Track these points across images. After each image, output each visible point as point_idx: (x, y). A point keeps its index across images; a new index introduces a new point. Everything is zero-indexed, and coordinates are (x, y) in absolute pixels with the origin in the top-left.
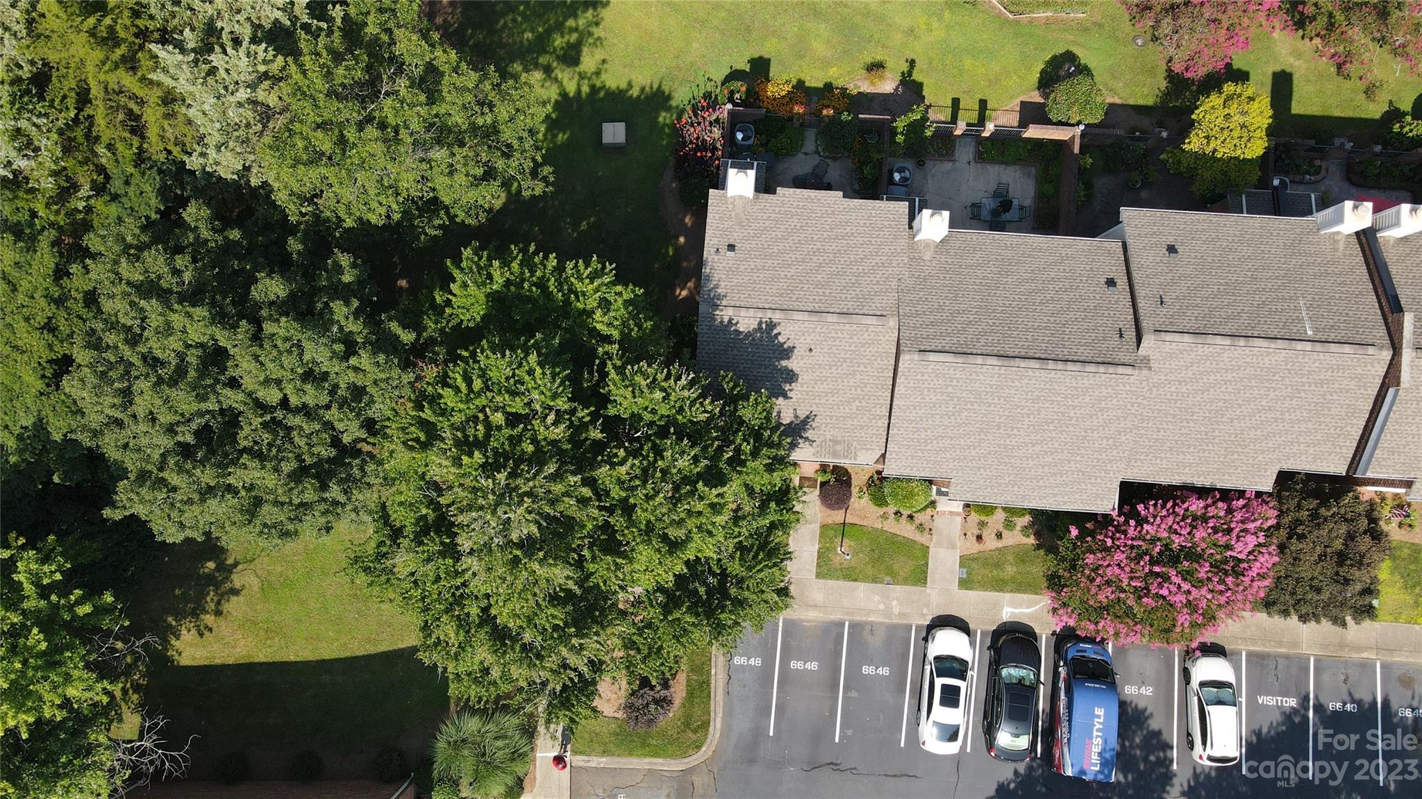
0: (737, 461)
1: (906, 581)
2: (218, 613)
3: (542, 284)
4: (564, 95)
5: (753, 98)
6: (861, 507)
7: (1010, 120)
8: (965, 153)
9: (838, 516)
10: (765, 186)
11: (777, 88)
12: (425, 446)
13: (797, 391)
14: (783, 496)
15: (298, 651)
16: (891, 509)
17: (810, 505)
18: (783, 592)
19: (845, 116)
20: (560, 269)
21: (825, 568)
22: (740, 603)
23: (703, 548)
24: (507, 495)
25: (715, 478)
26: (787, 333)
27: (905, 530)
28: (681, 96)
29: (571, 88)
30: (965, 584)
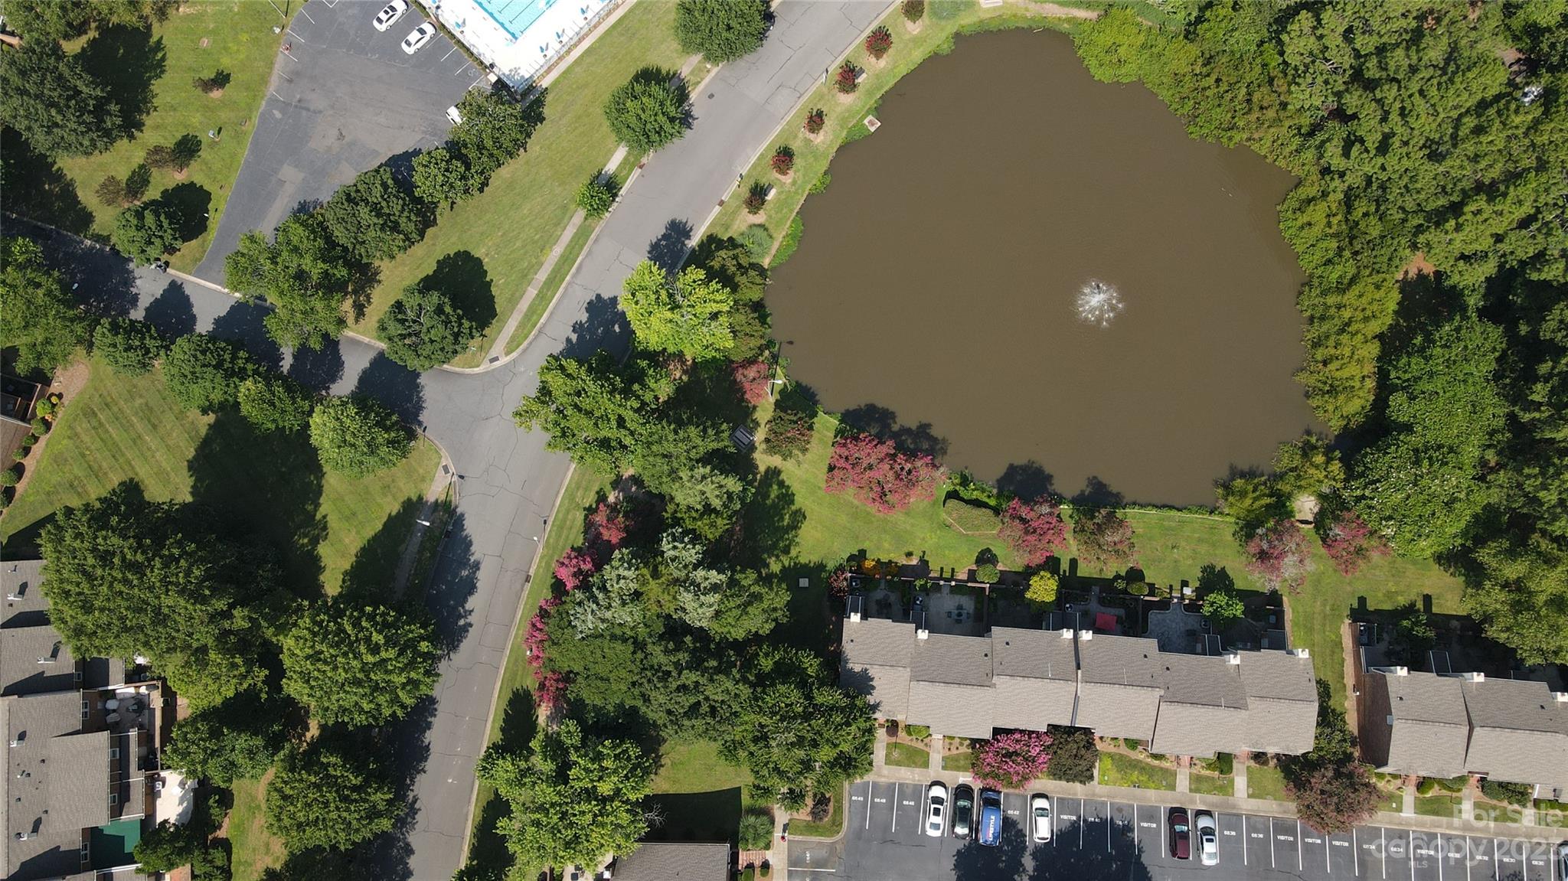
0: (855, 719)
1: (920, 767)
2: (656, 774)
3: (791, 659)
4: (784, 566)
5: (860, 570)
6: (902, 734)
7: (964, 577)
8: (946, 591)
9: (893, 740)
10: (864, 617)
11: (869, 564)
12: (759, 713)
13: (875, 693)
14: (870, 731)
15: (685, 789)
16: (914, 737)
17: (881, 734)
18: (871, 764)
19: (896, 579)
20: (796, 653)
21: (889, 761)
22: (856, 767)
23: (845, 747)
24: (788, 730)
25: (848, 724)
26: (871, 672)
27: (920, 746)
28: (831, 565)
29: (787, 564)
30: (944, 768)
